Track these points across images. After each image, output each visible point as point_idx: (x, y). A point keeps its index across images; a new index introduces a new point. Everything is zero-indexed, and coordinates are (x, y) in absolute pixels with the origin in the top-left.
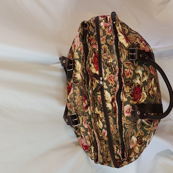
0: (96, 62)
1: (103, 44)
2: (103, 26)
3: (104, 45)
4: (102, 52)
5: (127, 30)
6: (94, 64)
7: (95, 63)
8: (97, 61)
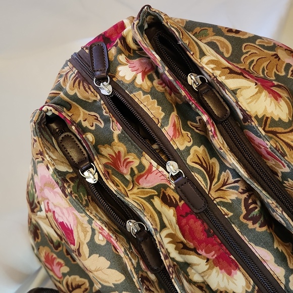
0: (201, 236)
1: (188, 149)
2: (135, 78)
3: (192, 151)
4: (202, 183)
5: (223, 39)
6: (195, 251)
7: (200, 242)
8: (204, 230)
